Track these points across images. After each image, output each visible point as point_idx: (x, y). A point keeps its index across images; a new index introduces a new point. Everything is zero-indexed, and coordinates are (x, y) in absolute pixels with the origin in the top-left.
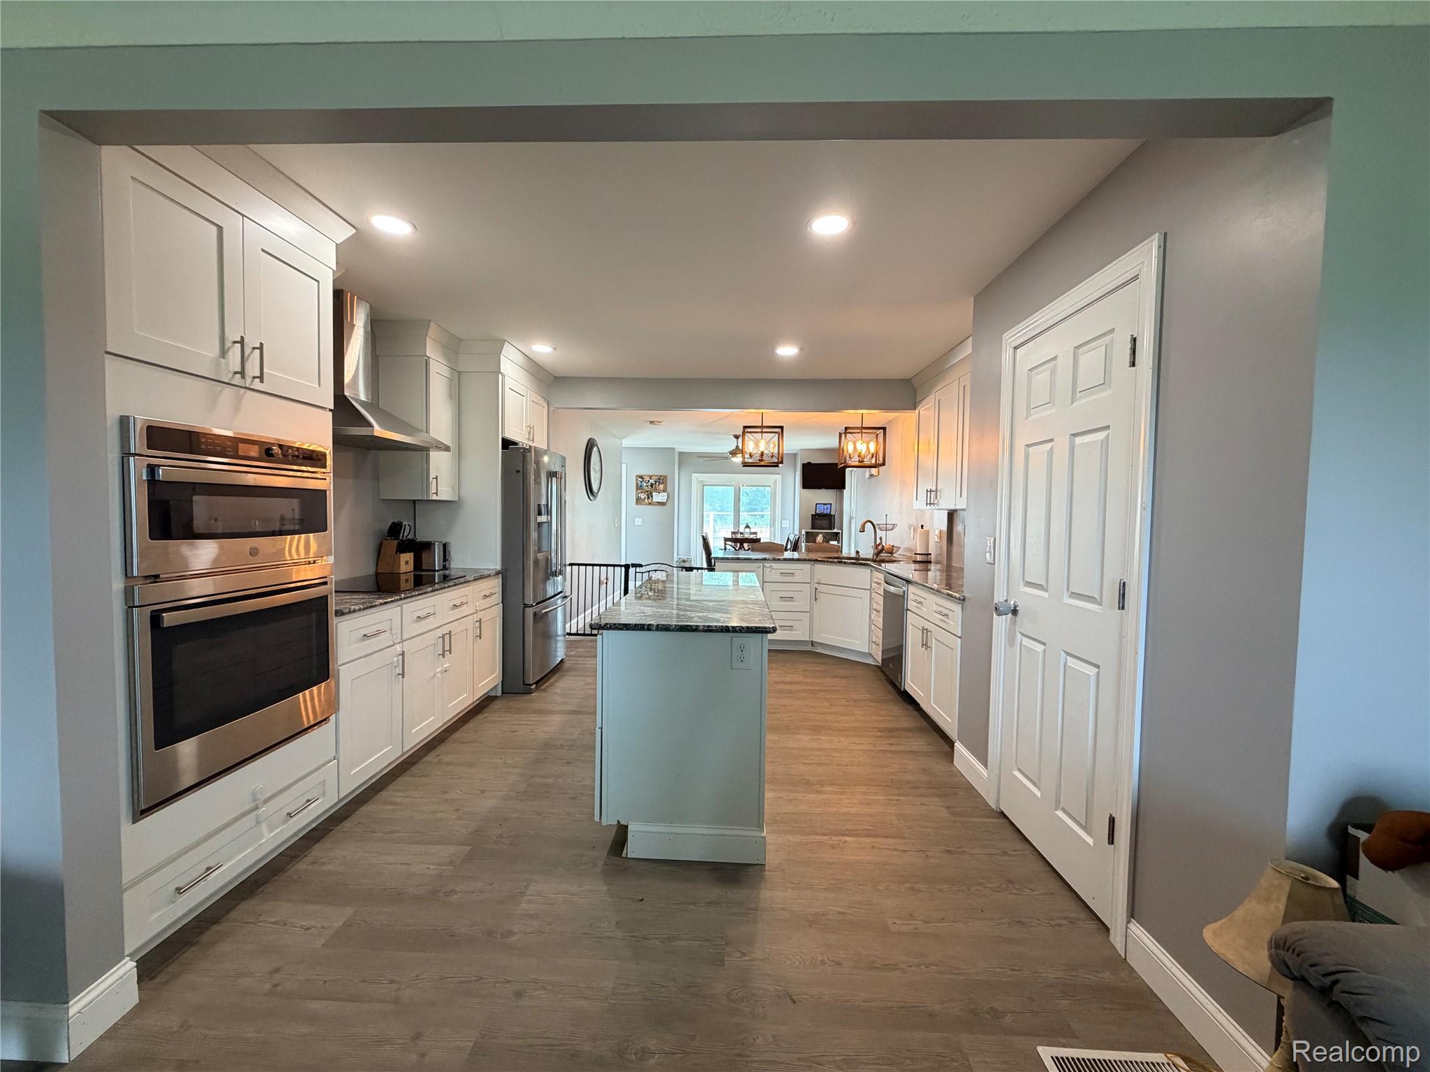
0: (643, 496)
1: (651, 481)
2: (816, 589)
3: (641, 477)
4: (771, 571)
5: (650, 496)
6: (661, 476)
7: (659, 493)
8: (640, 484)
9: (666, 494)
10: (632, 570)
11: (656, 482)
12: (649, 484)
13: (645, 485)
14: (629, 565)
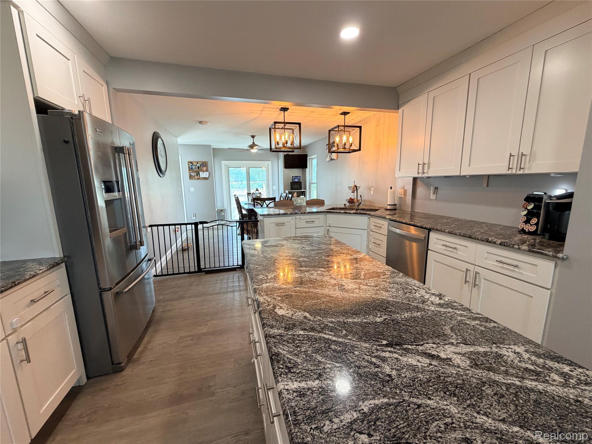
0: (193, 174)
1: (198, 165)
2: (328, 230)
3: (191, 163)
4: (300, 221)
5: (198, 174)
6: (204, 162)
7: (204, 172)
8: (191, 167)
9: (208, 172)
10: (200, 226)
11: (201, 166)
12: (197, 167)
13: (194, 167)
14: (197, 222)
